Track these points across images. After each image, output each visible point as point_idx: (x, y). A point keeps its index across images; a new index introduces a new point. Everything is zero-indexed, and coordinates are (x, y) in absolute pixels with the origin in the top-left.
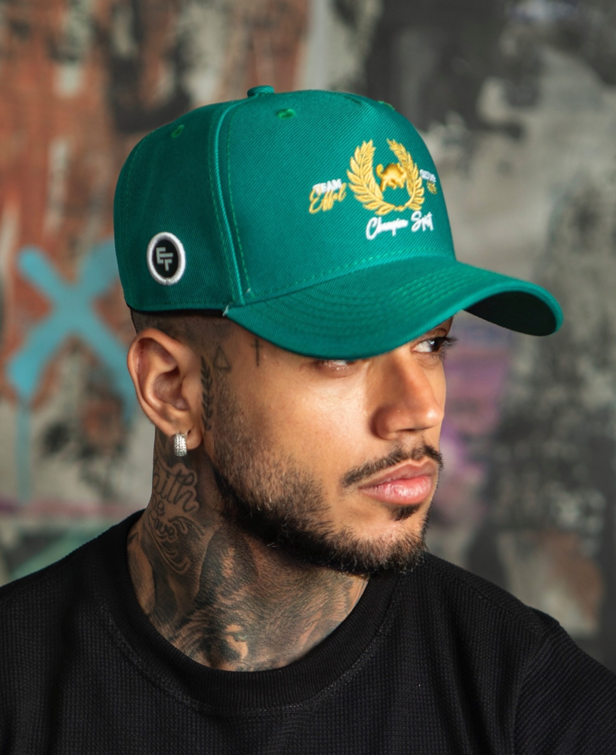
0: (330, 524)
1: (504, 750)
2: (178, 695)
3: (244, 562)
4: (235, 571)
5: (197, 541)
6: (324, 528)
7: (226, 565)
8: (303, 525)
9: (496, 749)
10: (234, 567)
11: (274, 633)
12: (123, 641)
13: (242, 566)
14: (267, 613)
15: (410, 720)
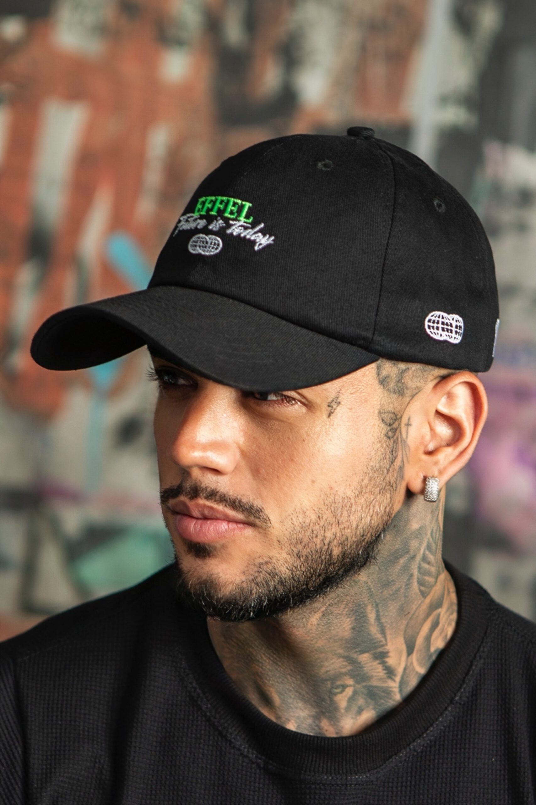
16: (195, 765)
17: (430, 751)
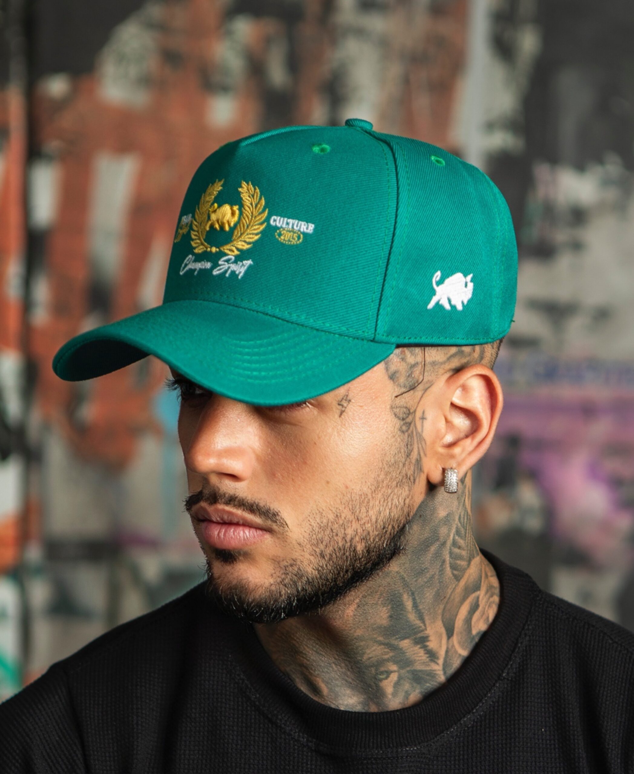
12: (242, 676)
16: (247, 752)
17: (481, 726)
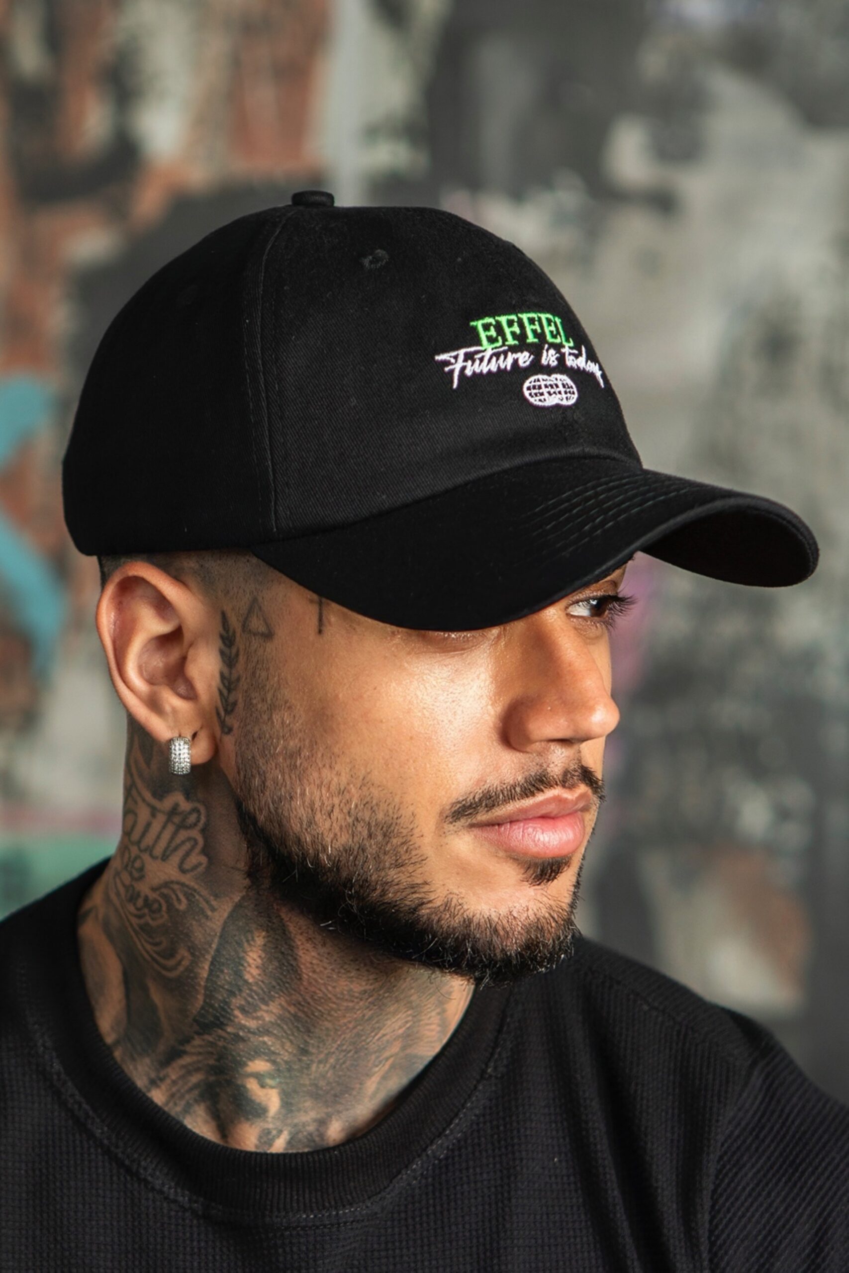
0: (426, 888)
1: (691, 1266)
2: (170, 1188)
3: (280, 956)
4: (264, 971)
5: (203, 920)
6: (417, 895)
7: (251, 961)
8: (383, 890)
9: (678, 1265)
10: (263, 965)
11: (324, 1077)
13: (277, 964)
14: (313, 1045)
15: (541, 1218)
